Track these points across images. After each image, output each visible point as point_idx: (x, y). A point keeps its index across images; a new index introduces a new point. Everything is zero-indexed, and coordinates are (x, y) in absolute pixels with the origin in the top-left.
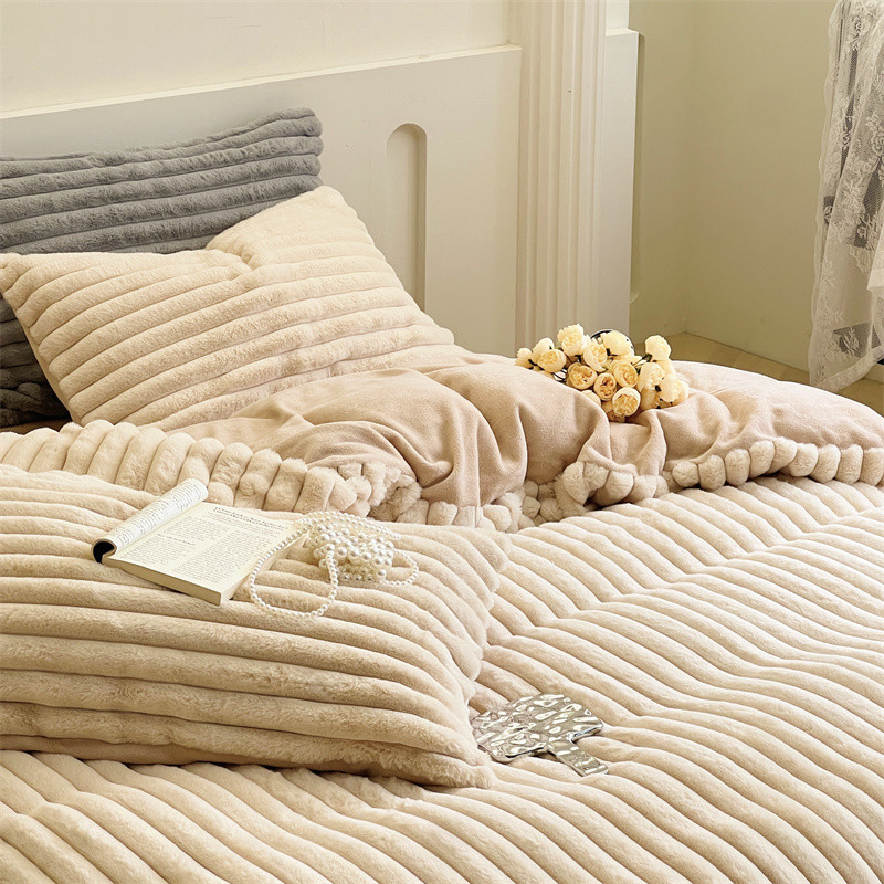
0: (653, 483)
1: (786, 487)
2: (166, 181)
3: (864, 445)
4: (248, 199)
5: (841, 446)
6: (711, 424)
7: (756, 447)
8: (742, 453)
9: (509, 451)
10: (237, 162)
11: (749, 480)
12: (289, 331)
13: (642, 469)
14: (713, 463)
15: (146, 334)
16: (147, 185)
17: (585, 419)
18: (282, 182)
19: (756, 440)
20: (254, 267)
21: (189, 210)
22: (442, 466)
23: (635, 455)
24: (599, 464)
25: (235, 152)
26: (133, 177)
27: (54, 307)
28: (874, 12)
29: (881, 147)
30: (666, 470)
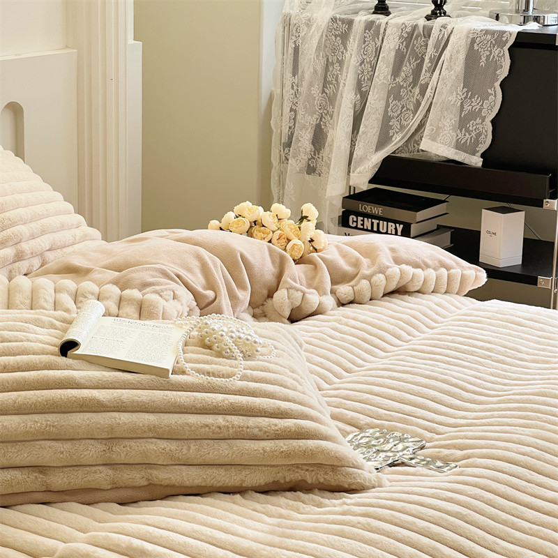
0: (329, 301)
1: (406, 297)
3: (448, 268)
5: (435, 270)
6: (353, 260)
7: (389, 272)
8: (381, 276)
9: (241, 286)
11: (384, 295)
12: (14, 229)
13: (320, 290)
14: (363, 284)
17: (278, 261)
19: (388, 267)
23: (313, 282)
24: (297, 290)
28: (309, 20)
29: (322, 107)
30: (333, 292)
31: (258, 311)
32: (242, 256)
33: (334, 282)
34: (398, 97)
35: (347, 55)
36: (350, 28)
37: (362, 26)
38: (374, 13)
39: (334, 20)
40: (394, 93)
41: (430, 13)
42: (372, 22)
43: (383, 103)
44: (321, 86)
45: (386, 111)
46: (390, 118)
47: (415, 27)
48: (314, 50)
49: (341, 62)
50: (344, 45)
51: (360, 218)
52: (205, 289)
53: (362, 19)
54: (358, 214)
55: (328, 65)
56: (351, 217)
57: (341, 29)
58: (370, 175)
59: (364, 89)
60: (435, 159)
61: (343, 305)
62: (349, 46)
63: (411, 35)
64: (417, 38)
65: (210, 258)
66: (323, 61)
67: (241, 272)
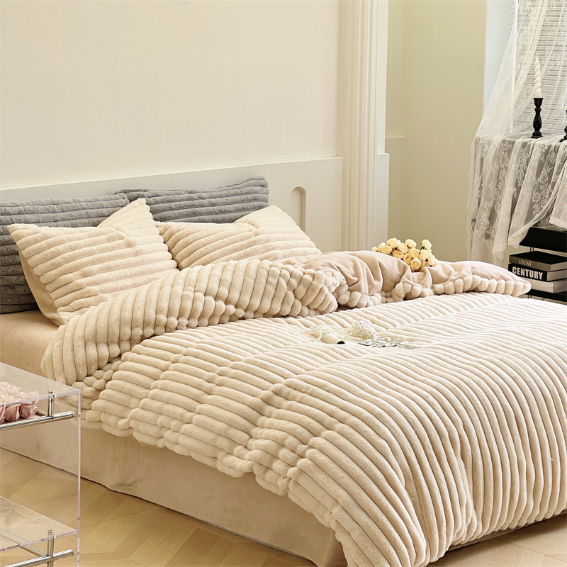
0: (428, 291)
1: (477, 293)
2: (213, 200)
3: (506, 280)
4: (243, 209)
5: (497, 280)
6: (448, 272)
7: (466, 279)
8: (461, 280)
9: (376, 278)
10: (238, 195)
11: (464, 292)
12: (274, 252)
13: (424, 285)
14: (450, 284)
15: (219, 250)
16: (206, 201)
17: (402, 268)
18: (256, 203)
19: (466, 276)
20: (257, 228)
21: (221, 212)
22: (356, 279)
23: (421, 281)
24: (409, 283)
25: (238, 191)
26: (200, 198)
27: (182, 240)
28: (490, 141)
29: (496, 197)
30: (432, 288)
31: (388, 294)
32: (380, 264)
33: (434, 282)
34: (539, 191)
35: (510, 164)
36: (512, 147)
37: (520, 145)
38: (532, 137)
39: (504, 141)
40: (537, 188)
41: (563, 138)
42: (526, 143)
43: (530, 194)
44: (496, 182)
45: (532, 199)
46: (534, 203)
47: (550, 146)
48: (491, 160)
49: (506, 168)
50: (509, 157)
51: (519, 269)
52: (353, 276)
53: (519, 141)
54: (517, 266)
55: (500, 169)
56: (514, 268)
57: (507, 147)
58: (520, 240)
59: (519, 185)
60: (561, 230)
61: (439, 295)
62: (511, 157)
63: (547, 151)
64: (550, 154)
65: (361, 262)
66: (497, 167)
67: (378, 271)
